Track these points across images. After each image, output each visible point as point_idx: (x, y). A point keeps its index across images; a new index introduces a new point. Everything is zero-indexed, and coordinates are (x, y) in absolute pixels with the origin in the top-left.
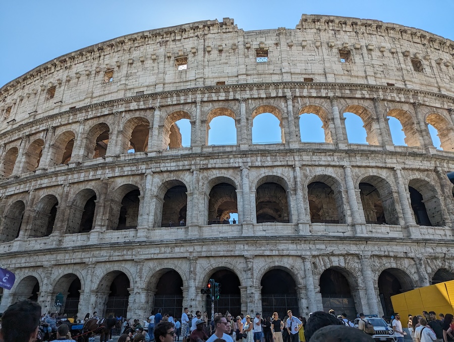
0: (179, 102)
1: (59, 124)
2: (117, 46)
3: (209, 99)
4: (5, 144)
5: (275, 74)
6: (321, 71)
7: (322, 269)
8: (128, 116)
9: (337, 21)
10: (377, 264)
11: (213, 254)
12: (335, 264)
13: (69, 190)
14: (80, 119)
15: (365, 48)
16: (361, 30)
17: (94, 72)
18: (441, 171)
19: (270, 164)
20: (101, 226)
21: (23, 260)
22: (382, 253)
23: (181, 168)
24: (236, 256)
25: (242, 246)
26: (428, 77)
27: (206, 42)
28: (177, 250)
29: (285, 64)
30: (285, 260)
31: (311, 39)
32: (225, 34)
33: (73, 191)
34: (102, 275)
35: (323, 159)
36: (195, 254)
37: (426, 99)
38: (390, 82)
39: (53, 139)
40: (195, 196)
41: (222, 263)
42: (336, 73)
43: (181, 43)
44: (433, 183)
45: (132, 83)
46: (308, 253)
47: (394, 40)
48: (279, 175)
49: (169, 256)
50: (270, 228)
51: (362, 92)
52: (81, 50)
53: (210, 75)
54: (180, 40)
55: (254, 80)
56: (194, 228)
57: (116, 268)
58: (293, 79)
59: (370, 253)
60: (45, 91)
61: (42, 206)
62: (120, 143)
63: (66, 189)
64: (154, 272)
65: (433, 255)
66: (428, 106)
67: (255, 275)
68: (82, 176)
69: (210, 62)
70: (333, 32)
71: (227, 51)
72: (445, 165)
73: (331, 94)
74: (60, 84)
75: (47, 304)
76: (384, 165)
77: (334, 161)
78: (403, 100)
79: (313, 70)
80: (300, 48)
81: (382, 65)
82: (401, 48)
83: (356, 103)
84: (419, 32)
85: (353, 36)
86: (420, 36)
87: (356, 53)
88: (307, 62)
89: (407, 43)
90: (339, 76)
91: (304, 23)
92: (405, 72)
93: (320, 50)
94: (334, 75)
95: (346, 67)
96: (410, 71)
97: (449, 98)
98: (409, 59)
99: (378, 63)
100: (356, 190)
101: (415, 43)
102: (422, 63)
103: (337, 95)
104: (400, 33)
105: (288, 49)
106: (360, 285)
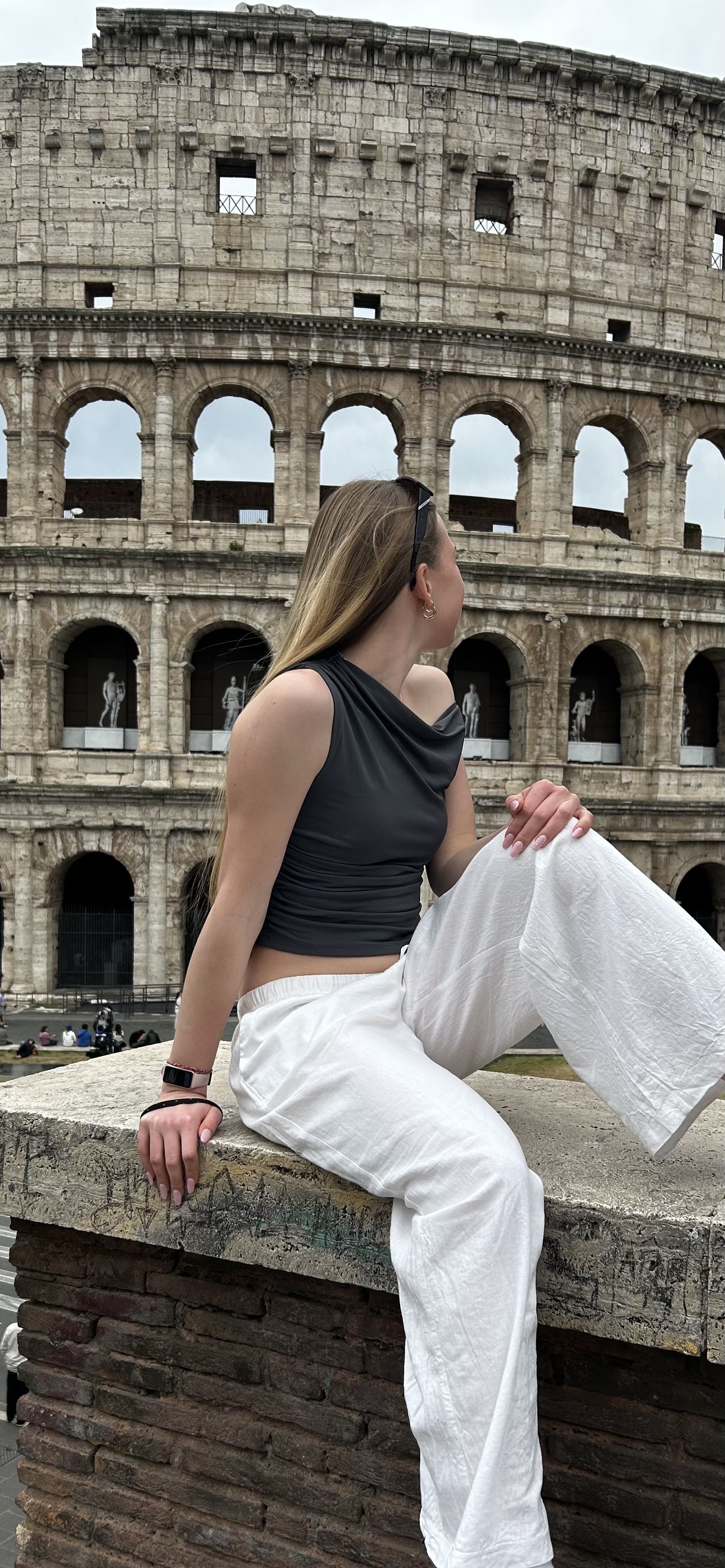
6: (142, 256)
7: (57, 857)
9: (218, 35)
10: (188, 848)
12: (91, 846)
15: (307, 150)
16: (310, 67)
26: (521, 249)
29: (29, 226)
31: (127, 113)
35: (92, 577)
37: (469, 353)
38: (368, 288)
42: (190, 259)
46: (24, 824)
51: (255, 341)
58: (51, 287)
73: (154, 351)
76: (255, 594)
77: (120, 583)
78: (383, 363)
79: (117, 251)
80: (85, 156)
81: (357, 217)
82: (446, 136)
83: (233, 377)
84: (531, 58)
85: (277, 96)
86: (535, 69)
87: (274, 172)
88: (102, 216)
89: (478, 108)
90: (199, 275)
91: (106, 45)
92: (431, 243)
93: (151, 164)
94: (181, 269)
95: (228, 234)
96: (455, 238)
97: (551, 342)
98: (467, 183)
99: (343, 213)
100: (174, 664)
101: (516, 99)
102: (515, 193)
103: (173, 353)
104: (457, 69)
105: (46, 161)
106: (138, 893)
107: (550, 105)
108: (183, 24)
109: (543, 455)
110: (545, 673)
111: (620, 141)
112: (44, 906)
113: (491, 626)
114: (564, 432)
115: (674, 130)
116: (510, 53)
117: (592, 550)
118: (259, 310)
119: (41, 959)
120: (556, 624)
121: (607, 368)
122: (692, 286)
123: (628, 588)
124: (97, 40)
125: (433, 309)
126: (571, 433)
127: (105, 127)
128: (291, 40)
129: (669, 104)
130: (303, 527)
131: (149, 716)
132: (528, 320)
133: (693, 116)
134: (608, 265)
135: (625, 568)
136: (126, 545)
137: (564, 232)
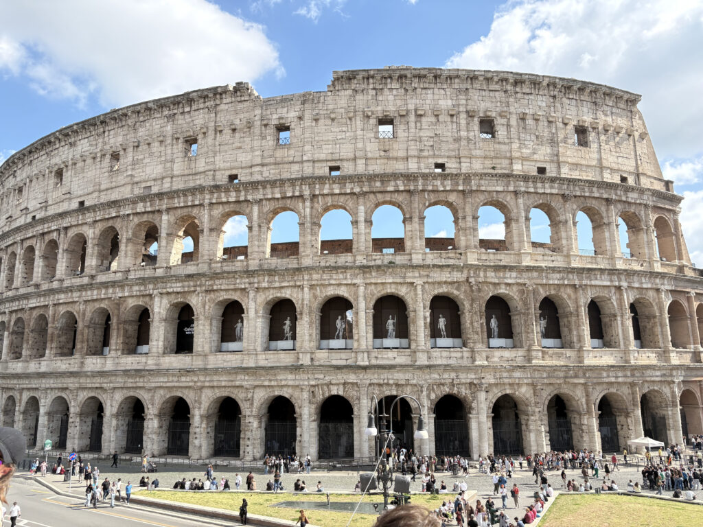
0: (186, 205)
1: (69, 225)
2: (121, 120)
3: (219, 201)
4: (22, 241)
5: (296, 162)
6: (351, 155)
7: (320, 398)
8: (136, 220)
9: (378, 77)
10: (377, 392)
11: (215, 384)
12: (334, 392)
13: (86, 308)
14: (89, 220)
15: (413, 113)
16: (413, 85)
17: (99, 155)
18: (474, 283)
19: (277, 285)
20: (116, 350)
21: (52, 382)
22: (381, 382)
23: (186, 289)
24: (238, 387)
25: (243, 377)
26: (499, 143)
27: (219, 116)
28: (183, 379)
29: (308, 147)
30: (285, 389)
31: (344, 106)
32: (240, 104)
33: (90, 309)
34: (120, 400)
35: (334, 277)
36: (199, 384)
37: (483, 182)
38: (440, 161)
39: (66, 241)
40: (200, 322)
41: (225, 393)
42: (370, 155)
43: (191, 117)
44: (462, 297)
45: (139, 175)
46: (306, 383)
47: (458, 94)
48: (288, 296)
49: (177, 384)
50: (272, 356)
51: (396, 184)
52: (83, 122)
53: (222, 166)
54: (189, 112)
55: (272, 171)
56: (198, 357)
57: (132, 394)
58: (316, 169)
59: (368, 382)
60: (53, 174)
61: (64, 321)
62: (129, 253)
63: (82, 307)
64: (164, 399)
65: (438, 381)
66: (484, 191)
67: (255, 404)
68: (95, 294)
69: (221, 147)
70: (374, 92)
71: (241, 130)
72: (482, 274)
73: (357, 190)
74: (67, 166)
75: (77, 424)
76: (401, 281)
77: (346, 279)
78: (448, 188)
79: (342, 154)
80: (329, 122)
81: (434, 135)
82: (467, 105)
83: (388, 197)
84: (497, 76)
85: (401, 96)
86: (499, 80)
87: (401, 122)
88: (335, 142)
89: (478, 94)
90: (373, 161)
91: (336, 83)
92: (464, 143)
93: (354, 122)
94: (367, 159)
95: (384, 145)
96: (472, 140)
97: (516, 177)
98: (476, 120)
99: (428, 135)
100: (368, 311)
101: (492, 91)
102: (495, 123)
103: (364, 190)
104: (469, 81)
105: (314, 124)
106: (355, 413)
107: (506, 92)
108: (365, 74)
109: (517, 220)
110: (528, 309)
111: (534, 103)
112: (314, 421)
113: (502, 290)
114: (525, 211)
115: (554, 97)
116: (489, 75)
117: (541, 257)
118: (398, 172)
119: (313, 445)
120: (531, 288)
121: (539, 185)
122: (569, 152)
123: (560, 272)
124: (333, 82)
125: (467, 167)
126: (527, 211)
127: (336, 111)
128: (406, 76)
129: (551, 88)
130: (420, 253)
131: (358, 334)
132: (505, 169)
133: (561, 92)
134: (534, 146)
135: (555, 264)
136: (347, 264)
137: (516, 136)
